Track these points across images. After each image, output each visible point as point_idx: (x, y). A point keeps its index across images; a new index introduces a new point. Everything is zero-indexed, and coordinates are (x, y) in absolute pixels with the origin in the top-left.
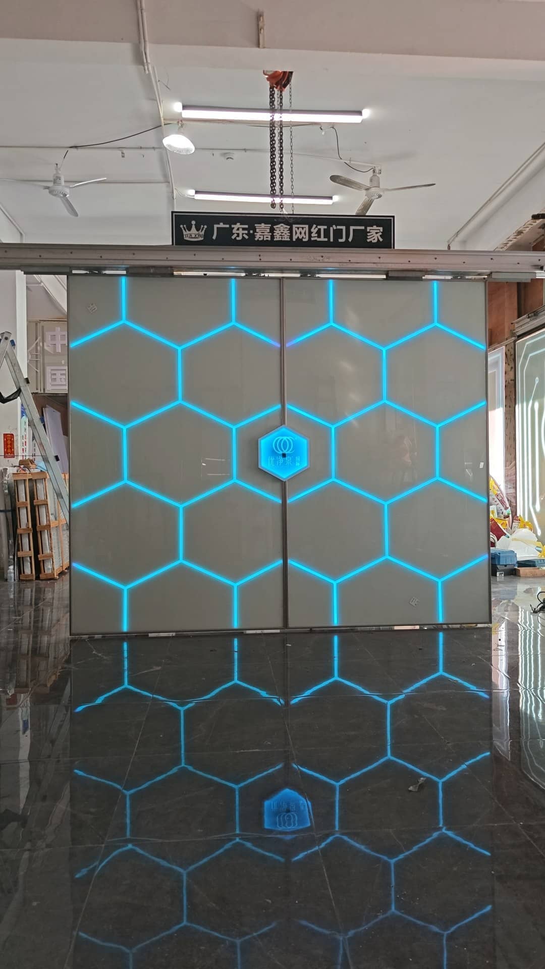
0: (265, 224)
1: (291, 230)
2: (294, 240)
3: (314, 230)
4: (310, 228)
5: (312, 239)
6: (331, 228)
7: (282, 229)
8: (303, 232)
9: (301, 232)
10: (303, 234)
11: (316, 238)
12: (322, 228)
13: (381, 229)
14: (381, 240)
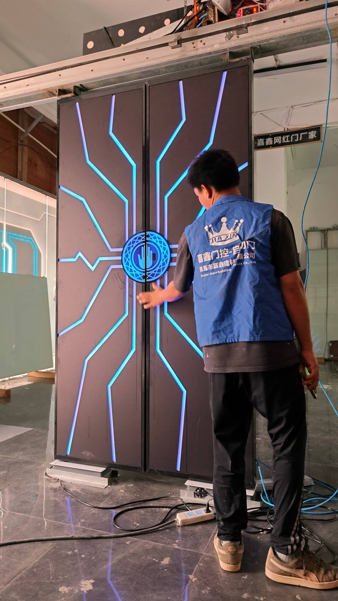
0: (262, 138)
1: (273, 140)
2: (275, 143)
3: (284, 138)
4: (282, 137)
5: (283, 142)
6: (292, 136)
7: (269, 140)
8: (279, 139)
9: (278, 140)
10: (279, 141)
11: (284, 142)
12: (287, 136)
13: (315, 132)
14: (315, 137)
